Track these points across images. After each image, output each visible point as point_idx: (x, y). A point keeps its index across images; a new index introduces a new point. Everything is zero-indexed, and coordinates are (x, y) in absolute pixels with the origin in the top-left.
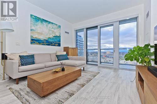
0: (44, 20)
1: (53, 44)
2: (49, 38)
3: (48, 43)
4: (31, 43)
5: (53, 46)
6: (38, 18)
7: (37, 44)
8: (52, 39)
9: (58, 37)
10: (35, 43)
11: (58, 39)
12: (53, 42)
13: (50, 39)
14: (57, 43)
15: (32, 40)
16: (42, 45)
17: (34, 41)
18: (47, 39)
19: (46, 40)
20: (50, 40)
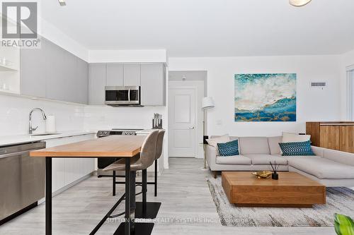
0: (256, 75)
1: (276, 119)
2: (267, 106)
3: (265, 116)
4: (236, 120)
5: (276, 121)
6: (246, 75)
7: (244, 120)
8: (274, 107)
9: (289, 100)
10: (240, 119)
11: (289, 106)
12: (276, 114)
13: (269, 108)
14: (286, 115)
15: (237, 114)
16: (253, 121)
17: (240, 116)
18: (262, 109)
19: (260, 112)
20: (268, 111)
